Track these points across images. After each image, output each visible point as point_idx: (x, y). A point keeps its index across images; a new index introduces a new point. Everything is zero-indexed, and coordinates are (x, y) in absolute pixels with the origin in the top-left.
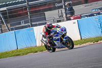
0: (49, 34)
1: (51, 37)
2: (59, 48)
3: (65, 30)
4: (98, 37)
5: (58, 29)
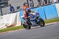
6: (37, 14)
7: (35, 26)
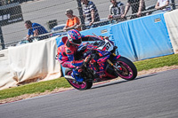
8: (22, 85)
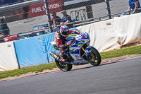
0: (64, 43)
1: (67, 47)
2: (78, 64)
3: (88, 37)
4: (43, 65)
5: (78, 36)
6: (84, 37)
7: (81, 64)
8: (124, 48)
